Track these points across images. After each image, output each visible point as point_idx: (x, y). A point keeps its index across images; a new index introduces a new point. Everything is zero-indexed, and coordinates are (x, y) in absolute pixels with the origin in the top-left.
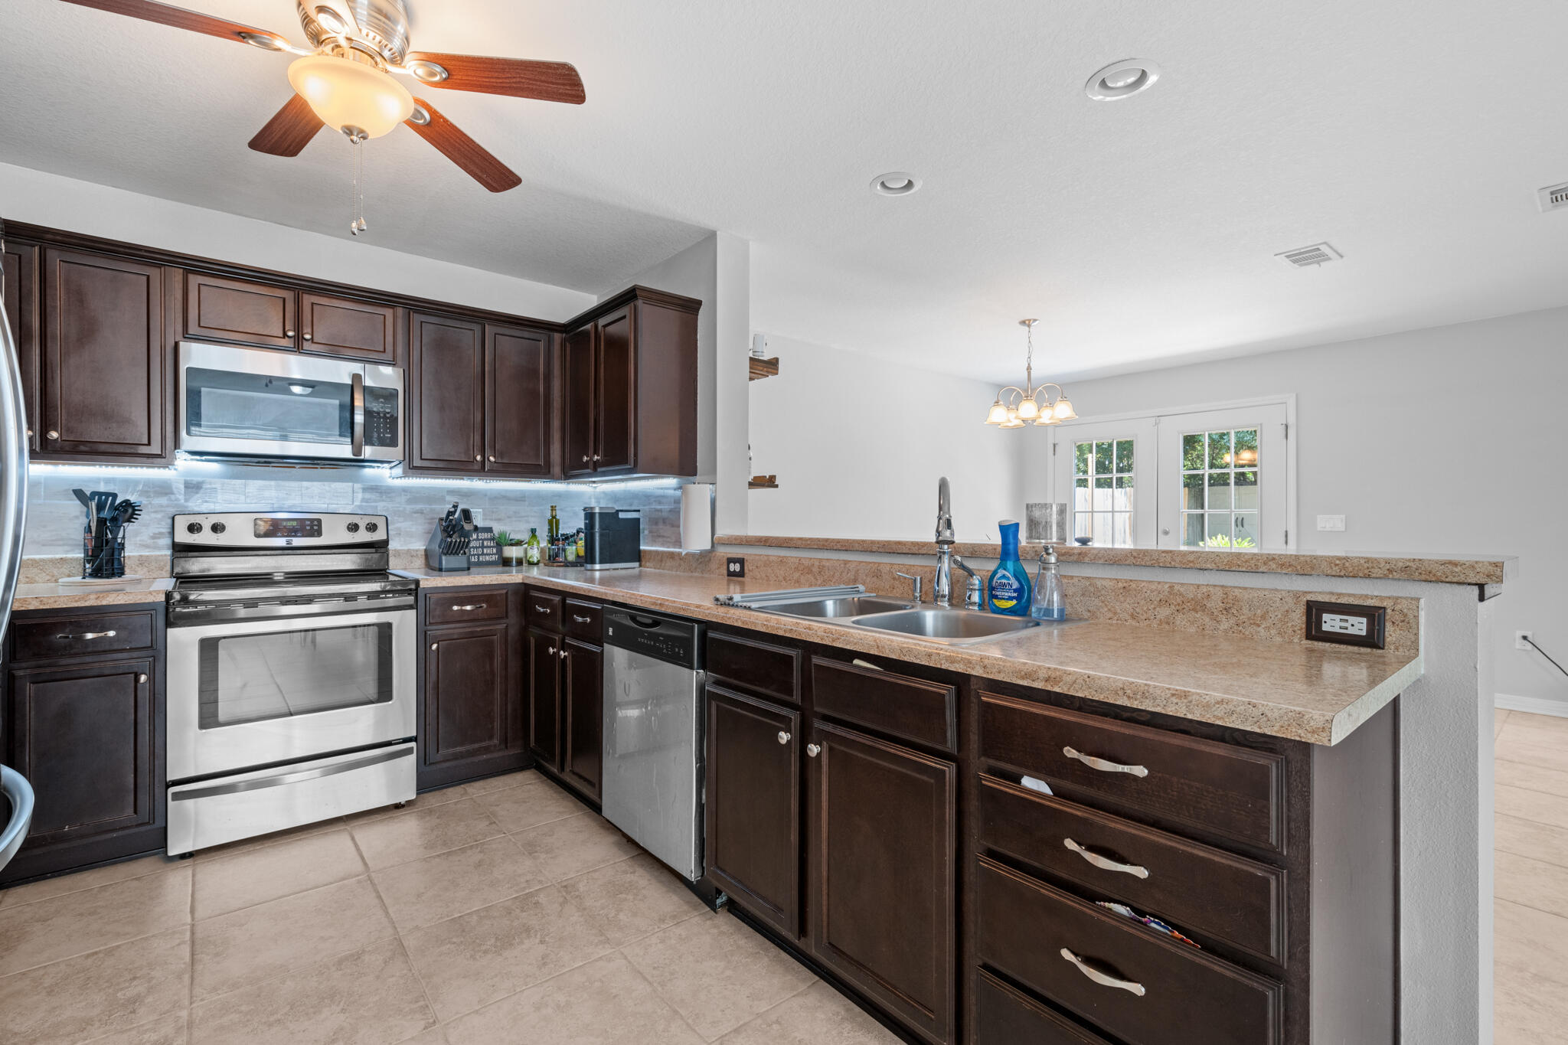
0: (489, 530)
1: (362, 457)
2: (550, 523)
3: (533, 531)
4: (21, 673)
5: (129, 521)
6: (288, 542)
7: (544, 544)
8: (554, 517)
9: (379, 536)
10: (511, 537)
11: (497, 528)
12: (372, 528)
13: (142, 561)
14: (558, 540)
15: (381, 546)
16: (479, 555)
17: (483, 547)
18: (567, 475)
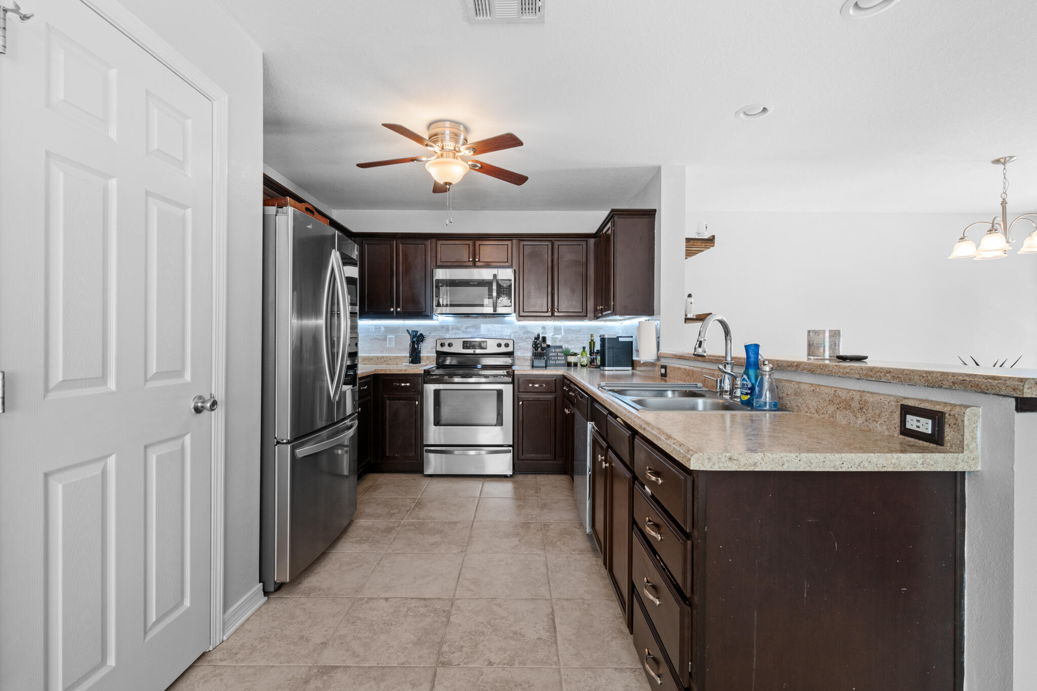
0: (561, 347)
1: (497, 313)
2: (590, 343)
3: (584, 348)
4: (385, 396)
5: (422, 342)
6: (474, 351)
7: (588, 355)
8: (592, 340)
9: (510, 349)
10: (571, 351)
11: (565, 346)
12: (507, 345)
13: (428, 358)
14: (593, 353)
15: (510, 354)
16: (555, 360)
17: (558, 356)
18: (596, 318)
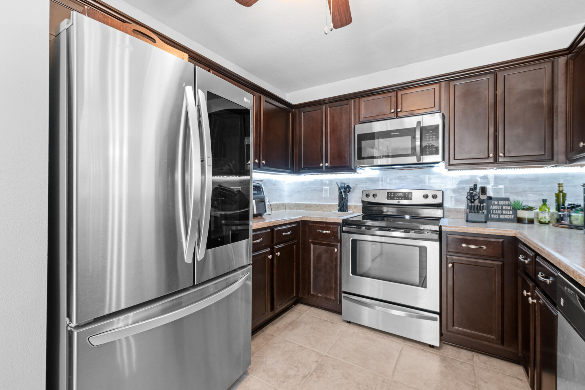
0: (507, 199)
1: (421, 162)
2: (557, 196)
3: (544, 201)
6: (398, 202)
7: (553, 210)
8: (561, 191)
9: (438, 201)
10: (523, 205)
11: (513, 198)
12: (435, 197)
14: (564, 208)
15: (440, 206)
16: (499, 214)
17: (502, 210)
18: (570, 160)
